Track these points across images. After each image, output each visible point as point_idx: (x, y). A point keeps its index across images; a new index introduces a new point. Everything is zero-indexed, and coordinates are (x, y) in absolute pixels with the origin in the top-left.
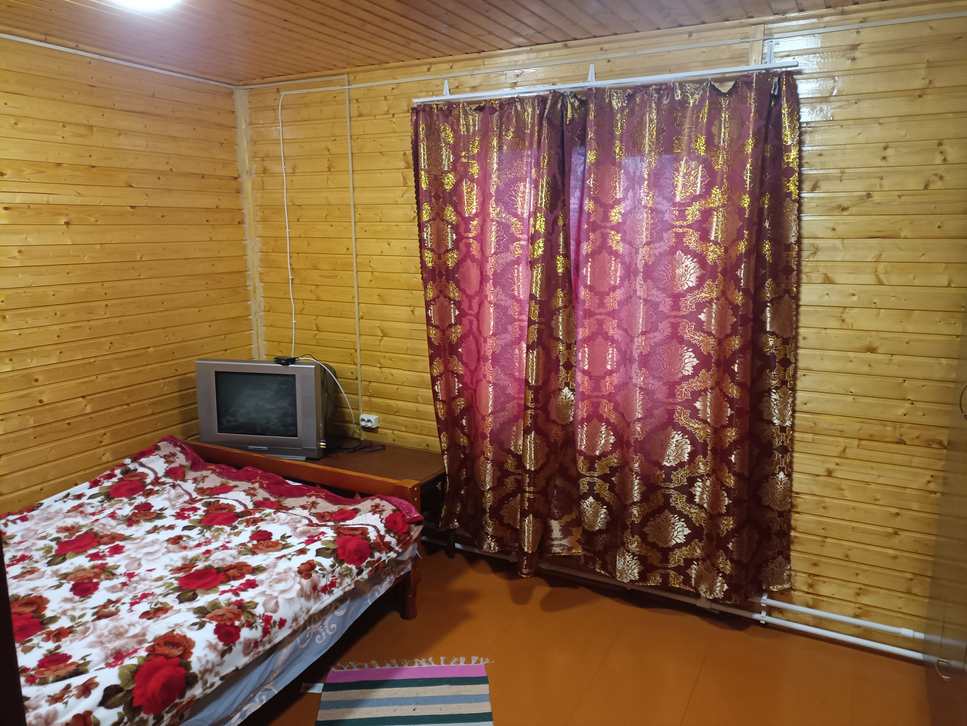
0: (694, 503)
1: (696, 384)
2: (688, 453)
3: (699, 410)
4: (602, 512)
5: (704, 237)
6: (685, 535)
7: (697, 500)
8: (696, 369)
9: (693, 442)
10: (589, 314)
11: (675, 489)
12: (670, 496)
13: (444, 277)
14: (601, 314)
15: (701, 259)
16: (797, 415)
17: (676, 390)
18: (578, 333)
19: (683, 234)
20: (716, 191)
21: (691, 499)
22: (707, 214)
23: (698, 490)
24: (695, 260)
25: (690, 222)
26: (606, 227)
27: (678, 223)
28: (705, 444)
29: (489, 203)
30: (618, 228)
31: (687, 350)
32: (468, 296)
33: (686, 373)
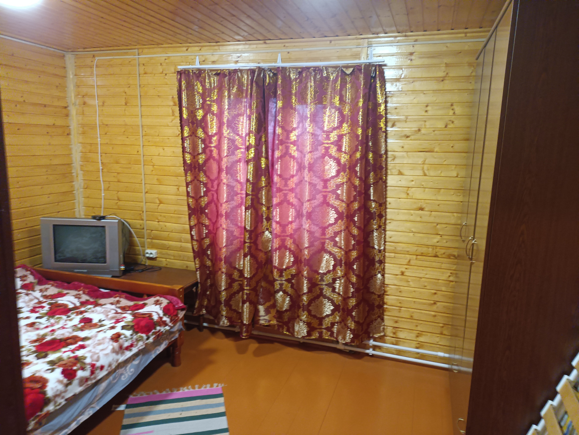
0: (335, 292)
1: (336, 228)
2: (333, 265)
3: (338, 242)
4: (287, 300)
5: (339, 150)
6: (331, 310)
7: (337, 290)
8: (336, 220)
9: (335, 260)
10: (279, 190)
11: (326, 285)
12: (322, 289)
13: (197, 169)
14: (286, 190)
15: (338, 161)
16: (387, 243)
17: (326, 232)
18: (273, 201)
19: (329, 148)
20: (345, 125)
21: (334, 289)
22: (340, 137)
23: (337, 285)
24: (335, 161)
25: (332, 141)
26: (288, 143)
27: (326, 142)
28: (341, 260)
29: (223, 128)
30: (294, 143)
31: (331, 209)
32: (211, 180)
33: (331, 222)
